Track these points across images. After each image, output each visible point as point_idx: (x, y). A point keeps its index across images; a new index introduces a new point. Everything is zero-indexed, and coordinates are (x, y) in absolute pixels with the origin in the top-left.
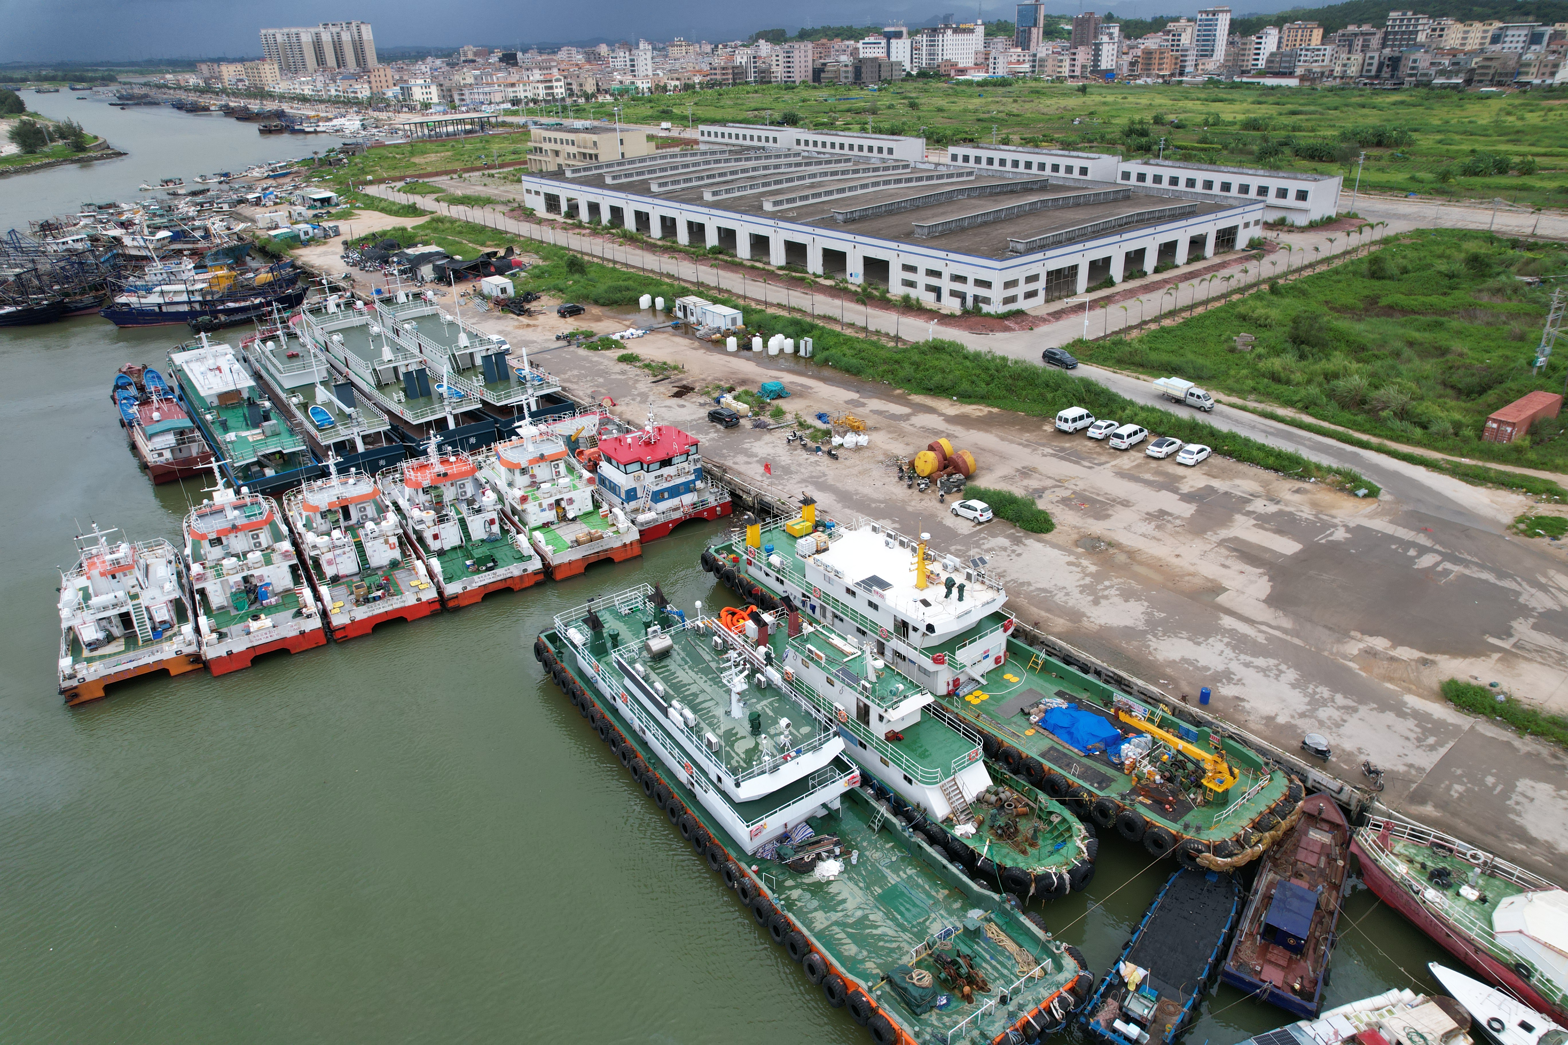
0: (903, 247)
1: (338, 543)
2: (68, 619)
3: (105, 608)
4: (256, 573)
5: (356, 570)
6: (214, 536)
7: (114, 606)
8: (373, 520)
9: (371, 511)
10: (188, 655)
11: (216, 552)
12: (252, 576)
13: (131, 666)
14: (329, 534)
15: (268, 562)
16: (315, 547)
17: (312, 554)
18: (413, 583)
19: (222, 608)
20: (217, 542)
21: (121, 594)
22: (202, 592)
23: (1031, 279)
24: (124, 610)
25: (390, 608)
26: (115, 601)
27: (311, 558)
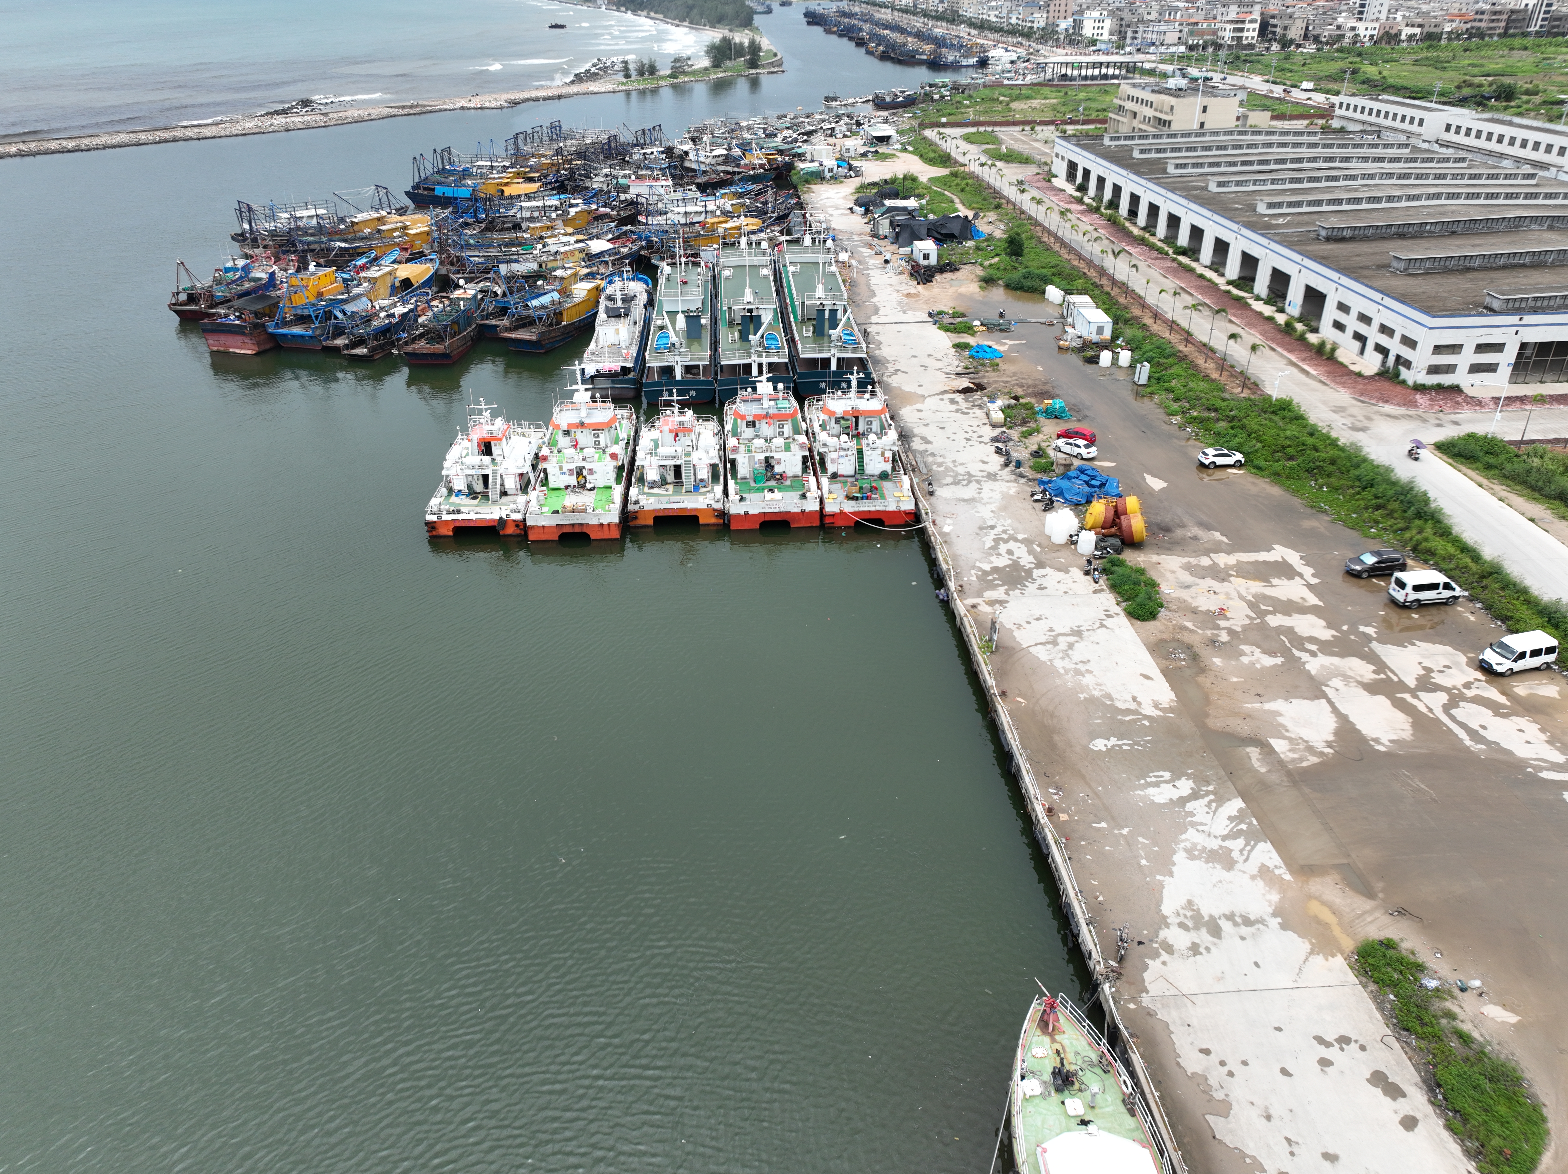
1: (844, 446)
2: (642, 460)
3: (667, 458)
4: (777, 456)
5: (852, 473)
6: (751, 419)
7: (673, 458)
8: (876, 433)
9: (875, 426)
10: (715, 510)
11: (749, 433)
12: (773, 457)
13: (675, 506)
14: (838, 437)
15: (787, 448)
16: (825, 445)
17: (821, 450)
18: (896, 494)
19: (745, 478)
20: (751, 424)
21: (680, 450)
22: (733, 462)
24: (678, 463)
25: (873, 509)
26: (674, 454)
27: (820, 454)
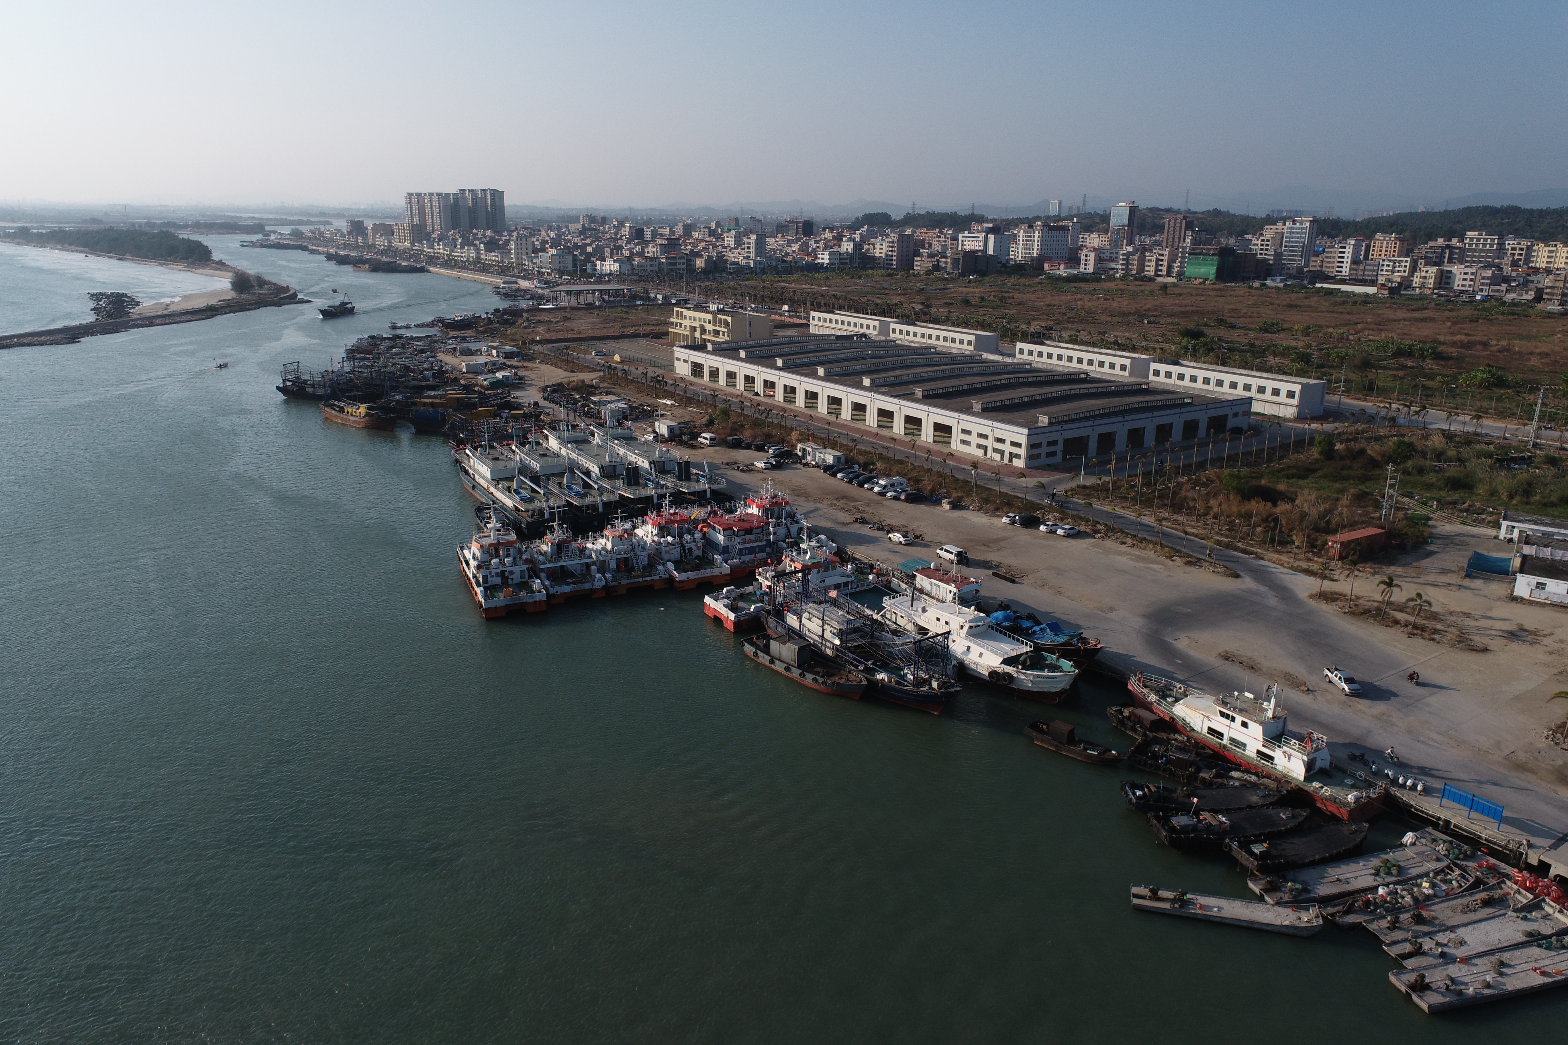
0: (963, 416)
23: (1051, 443)
